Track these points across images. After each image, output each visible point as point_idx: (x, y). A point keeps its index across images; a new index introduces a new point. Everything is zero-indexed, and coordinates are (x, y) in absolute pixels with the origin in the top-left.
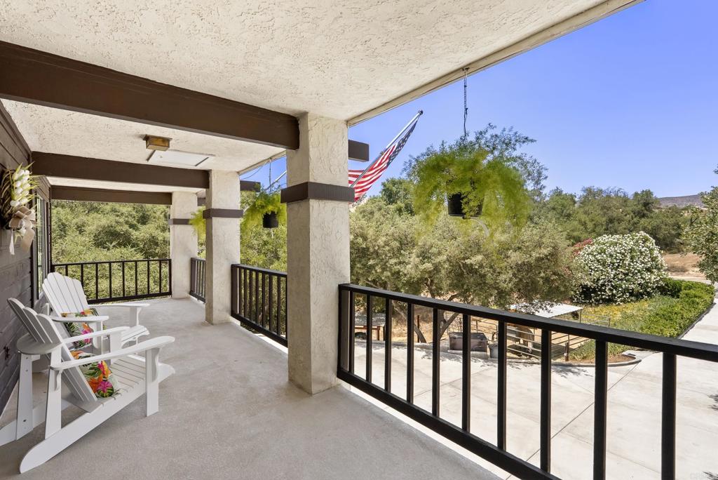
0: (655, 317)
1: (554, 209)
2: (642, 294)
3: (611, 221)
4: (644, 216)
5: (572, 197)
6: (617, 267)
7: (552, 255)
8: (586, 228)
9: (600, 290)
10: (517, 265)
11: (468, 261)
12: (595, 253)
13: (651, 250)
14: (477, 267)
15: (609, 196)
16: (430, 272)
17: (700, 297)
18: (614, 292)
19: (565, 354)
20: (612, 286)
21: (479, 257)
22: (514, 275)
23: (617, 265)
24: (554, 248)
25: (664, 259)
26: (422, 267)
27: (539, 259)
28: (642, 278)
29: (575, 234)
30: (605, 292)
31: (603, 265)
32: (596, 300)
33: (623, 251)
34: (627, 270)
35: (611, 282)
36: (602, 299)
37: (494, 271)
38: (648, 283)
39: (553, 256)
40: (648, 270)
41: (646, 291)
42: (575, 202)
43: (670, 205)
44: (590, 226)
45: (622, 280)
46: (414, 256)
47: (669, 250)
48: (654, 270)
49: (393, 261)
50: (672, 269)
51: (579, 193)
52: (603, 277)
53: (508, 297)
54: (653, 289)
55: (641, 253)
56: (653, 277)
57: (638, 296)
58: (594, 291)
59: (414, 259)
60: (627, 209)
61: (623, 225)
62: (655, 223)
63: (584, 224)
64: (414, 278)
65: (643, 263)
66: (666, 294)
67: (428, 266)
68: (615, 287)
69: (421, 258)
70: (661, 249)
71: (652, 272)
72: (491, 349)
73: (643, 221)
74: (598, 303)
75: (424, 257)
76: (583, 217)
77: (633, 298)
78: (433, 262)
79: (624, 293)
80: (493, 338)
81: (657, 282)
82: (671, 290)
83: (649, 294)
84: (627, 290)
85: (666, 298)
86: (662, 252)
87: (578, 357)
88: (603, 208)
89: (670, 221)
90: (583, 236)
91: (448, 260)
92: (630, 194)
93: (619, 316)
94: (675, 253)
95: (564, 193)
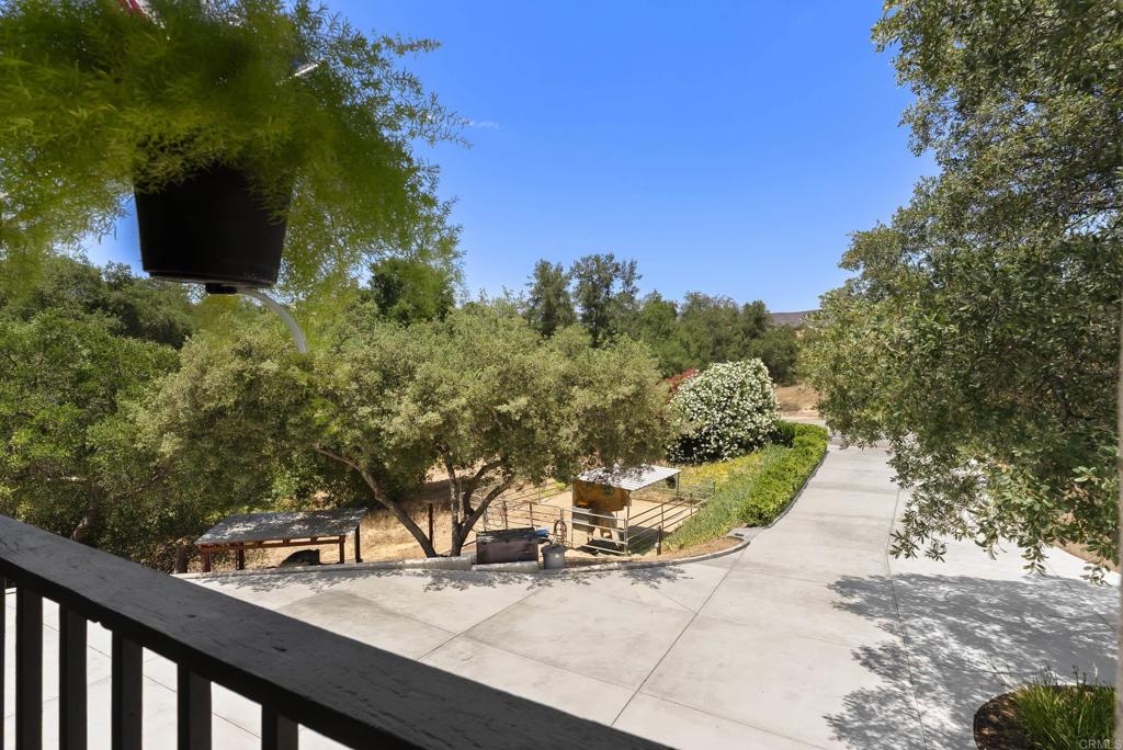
0: (767, 478)
1: (649, 322)
2: (751, 444)
3: (718, 342)
4: (754, 336)
5: (673, 306)
6: (724, 409)
7: (636, 395)
8: (689, 351)
9: (705, 442)
10: (585, 410)
11: (503, 408)
12: (698, 389)
13: (763, 383)
14: (518, 418)
15: (717, 308)
16: (438, 428)
17: (813, 445)
18: (721, 443)
19: (657, 545)
20: (718, 434)
21: (522, 401)
22: (582, 428)
23: (724, 404)
24: (638, 384)
25: (777, 394)
26: (421, 420)
27: (616, 403)
28: (752, 421)
29: (676, 360)
30: (710, 443)
31: (708, 405)
32: (699, 456)
33: (732, 385)
34: (736, 411)
35: (717, 428)
36: (705, 454)
37: (550, 422)
38: (758, 428)
39: (639, 395)
40: (760, 410)
41: (756, 439)
42: (676, 315)
43: (783, 323)
44: (694, 348)
45: (729, 425)
46: (406, 400)
47: (782, 382)
48: (766, 410)
49: (365, 410)
50: (786, 408)
51: (681, 302)
52: (707, 422)
53: (571, 465)
54: (764, 436)
55: (751, 386)
56: (765, 420)
57: (747, 447)
58: (697, 443)
59: (407, 406)
60: (737, 325)
61: (733, 348)
62: (768, 345)
63: (686, 346)
64: (408, 440)
65: (753, 401)
66: (778, 443)
67: (433, 417)
68: (722, 436)
69: (419, 403)
70: (773, 382)
71: (763, 413)
72: (544, 555)
73: (755, 342)
74: (701, 460)
75: (426, 403)
76: (686, 336)
77: (742, 451)
78: (442, 409)
79: (732, 444)
80: (555, 530)
81: (769, 426)
82: (783, 436)
83: (760, 444)
84: (735, 439)
85: (778, 448)
86: (775, 385)
87: (674, 547)
88: (710, 323)
89: (784, 343)
90: (685, 363)
91: (471, 406)
92: (741, 305)
93: (725, 478)
94: (787, 386)
95: (663, 299)
